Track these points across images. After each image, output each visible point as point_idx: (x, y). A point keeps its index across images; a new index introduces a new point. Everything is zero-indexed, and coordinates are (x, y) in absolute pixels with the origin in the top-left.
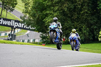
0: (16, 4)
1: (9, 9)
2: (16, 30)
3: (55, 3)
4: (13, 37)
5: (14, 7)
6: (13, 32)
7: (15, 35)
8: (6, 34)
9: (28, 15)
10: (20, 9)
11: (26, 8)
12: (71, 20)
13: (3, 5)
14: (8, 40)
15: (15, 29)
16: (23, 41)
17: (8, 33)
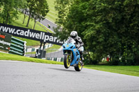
0: (47, 12)
1: (39, 17)
2: (47, 45)
3: (98, 12)
4: (42, 54)
5: (44, 15)
6: (42, 47)
7: (45, 52)
8: (33, 50)
9: (62, 27)
10: (51, 18)
11: (60, 17)
12: (118, 34)
13: (30, 12)
14: (36, 57)
15: (45, 43)
16: (55, 60)
17: (36, 48)
